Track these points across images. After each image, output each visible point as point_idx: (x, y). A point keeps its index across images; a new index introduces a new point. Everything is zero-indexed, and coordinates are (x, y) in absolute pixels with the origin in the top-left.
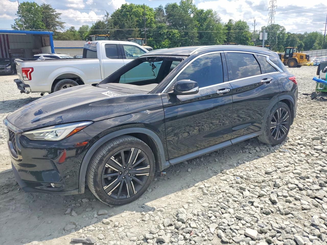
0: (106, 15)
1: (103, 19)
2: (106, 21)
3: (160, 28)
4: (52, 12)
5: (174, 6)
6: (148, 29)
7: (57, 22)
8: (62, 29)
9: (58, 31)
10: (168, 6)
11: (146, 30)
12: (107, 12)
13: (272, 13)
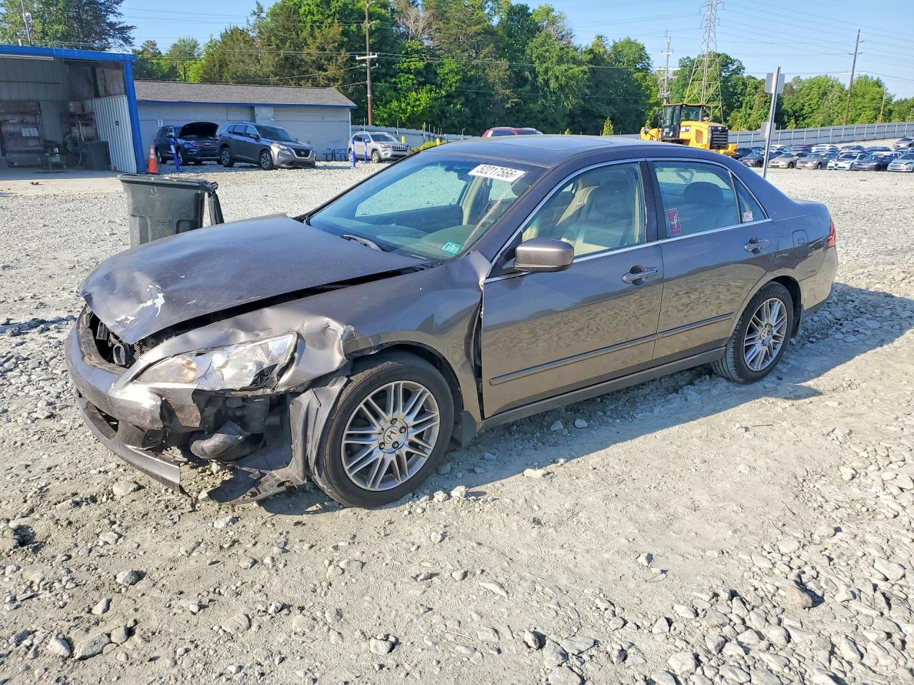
0: (256, 11)
2: (254, 29)
3: (409, 53)
6: (376, 56)
7: (112, 25)
11: (372, 59)
13: (710, 21)
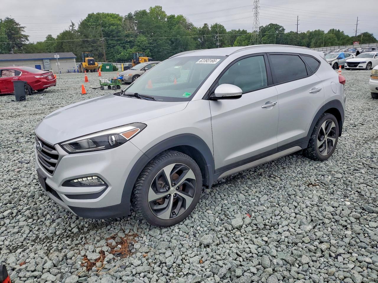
0: (72, 25)
1: (69, 29)
2: (72, 31)
3: (127, 36)
4: (16, 25)
5: (143, 13)
7: (22, 35)
8: (27, 41)
9: (23, 43)
10: (137, 13)
12: (72, 23)
13: (256, 14)
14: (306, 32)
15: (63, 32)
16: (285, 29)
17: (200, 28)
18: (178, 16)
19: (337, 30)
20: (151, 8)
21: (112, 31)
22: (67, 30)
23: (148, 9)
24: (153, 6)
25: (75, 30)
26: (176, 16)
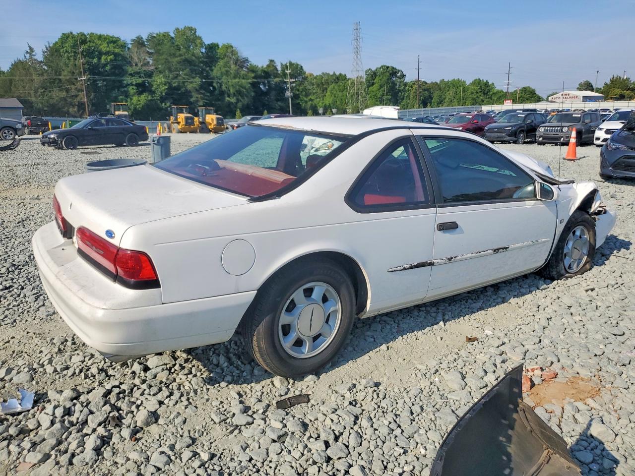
0: (29, 51)
1: (24, 58)
3: (133, 75)
5: (165, 37)
10: (152, 37)
12: (29, 46)
13: (357, 50)
14: (438, 82)
15: (13, 63)
16: (405, 76)
17: (262, 67)
18: (224, 45)
19: (485, 81)
20: (177, 29)
21: (105, 65)
22: (21, 59)
23: (173, 31)
24: (181, 27)
25: (36, 60)
26: (220, 46)
